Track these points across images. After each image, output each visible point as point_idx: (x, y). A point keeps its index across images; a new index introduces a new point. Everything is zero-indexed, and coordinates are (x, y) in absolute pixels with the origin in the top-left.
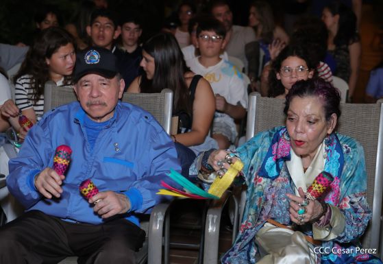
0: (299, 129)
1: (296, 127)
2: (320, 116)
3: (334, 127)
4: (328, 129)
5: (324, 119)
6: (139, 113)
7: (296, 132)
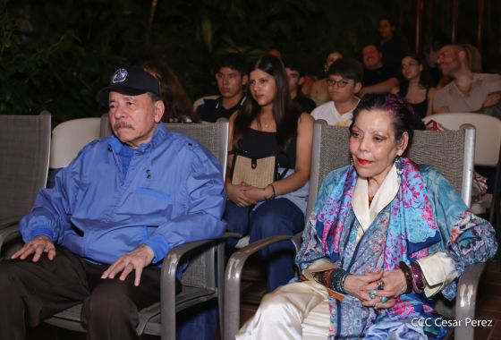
0: (363, 147)
1: (361, 144)
2: (388, 134)
3: (405, 148)
4: (397, 149)
5: (393, 138)
6: (184, 141)
7: (360, 150)
